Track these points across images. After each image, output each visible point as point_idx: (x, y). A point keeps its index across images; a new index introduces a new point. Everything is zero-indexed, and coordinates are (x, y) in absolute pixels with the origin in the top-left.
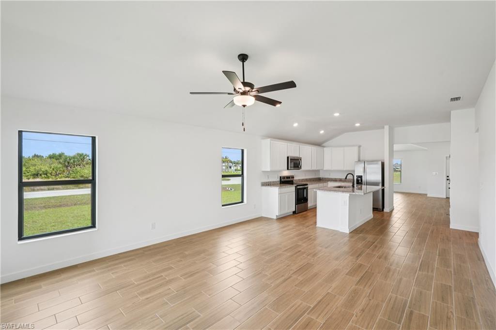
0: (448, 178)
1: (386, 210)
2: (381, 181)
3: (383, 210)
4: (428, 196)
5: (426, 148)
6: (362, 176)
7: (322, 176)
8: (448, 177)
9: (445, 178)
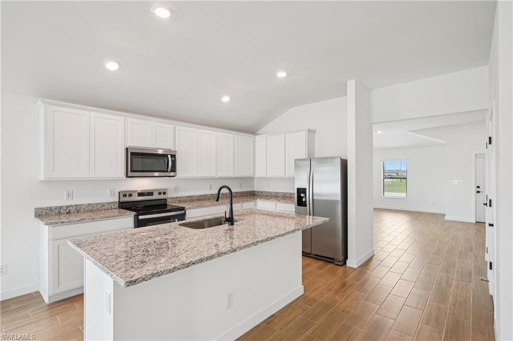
0: (478, 190)
1: (353, 262)
2: (339, 198)
3: (345, 263)
4: (447, 218)
5: (441, 141)
6: (306, 189)
7: (257, 187)
8: (478, 187)
9: (474, 189)
